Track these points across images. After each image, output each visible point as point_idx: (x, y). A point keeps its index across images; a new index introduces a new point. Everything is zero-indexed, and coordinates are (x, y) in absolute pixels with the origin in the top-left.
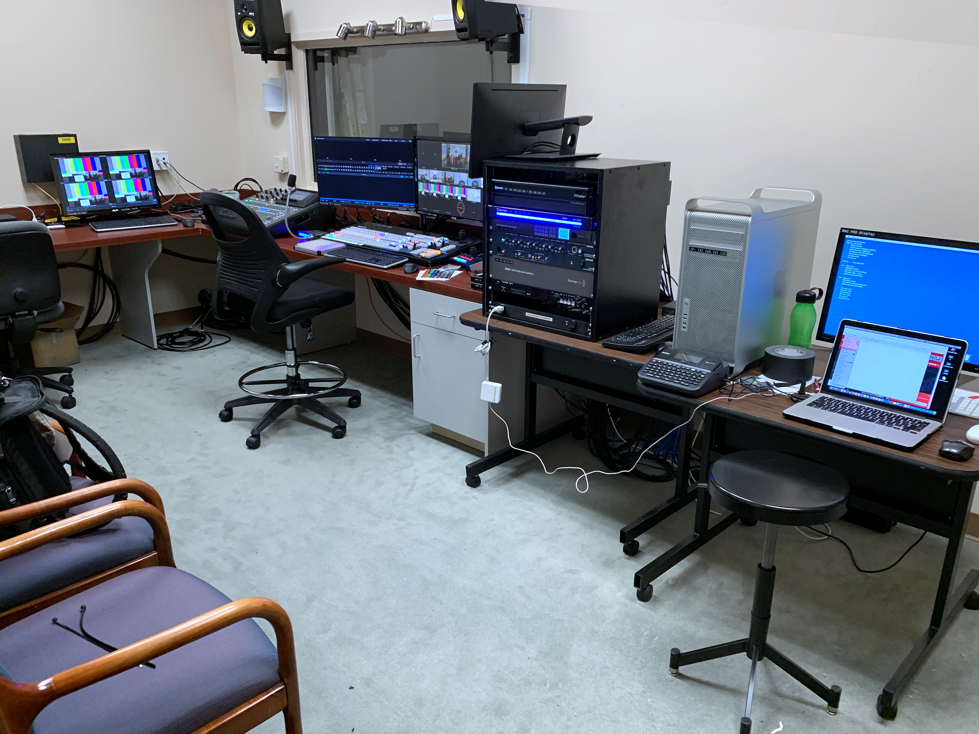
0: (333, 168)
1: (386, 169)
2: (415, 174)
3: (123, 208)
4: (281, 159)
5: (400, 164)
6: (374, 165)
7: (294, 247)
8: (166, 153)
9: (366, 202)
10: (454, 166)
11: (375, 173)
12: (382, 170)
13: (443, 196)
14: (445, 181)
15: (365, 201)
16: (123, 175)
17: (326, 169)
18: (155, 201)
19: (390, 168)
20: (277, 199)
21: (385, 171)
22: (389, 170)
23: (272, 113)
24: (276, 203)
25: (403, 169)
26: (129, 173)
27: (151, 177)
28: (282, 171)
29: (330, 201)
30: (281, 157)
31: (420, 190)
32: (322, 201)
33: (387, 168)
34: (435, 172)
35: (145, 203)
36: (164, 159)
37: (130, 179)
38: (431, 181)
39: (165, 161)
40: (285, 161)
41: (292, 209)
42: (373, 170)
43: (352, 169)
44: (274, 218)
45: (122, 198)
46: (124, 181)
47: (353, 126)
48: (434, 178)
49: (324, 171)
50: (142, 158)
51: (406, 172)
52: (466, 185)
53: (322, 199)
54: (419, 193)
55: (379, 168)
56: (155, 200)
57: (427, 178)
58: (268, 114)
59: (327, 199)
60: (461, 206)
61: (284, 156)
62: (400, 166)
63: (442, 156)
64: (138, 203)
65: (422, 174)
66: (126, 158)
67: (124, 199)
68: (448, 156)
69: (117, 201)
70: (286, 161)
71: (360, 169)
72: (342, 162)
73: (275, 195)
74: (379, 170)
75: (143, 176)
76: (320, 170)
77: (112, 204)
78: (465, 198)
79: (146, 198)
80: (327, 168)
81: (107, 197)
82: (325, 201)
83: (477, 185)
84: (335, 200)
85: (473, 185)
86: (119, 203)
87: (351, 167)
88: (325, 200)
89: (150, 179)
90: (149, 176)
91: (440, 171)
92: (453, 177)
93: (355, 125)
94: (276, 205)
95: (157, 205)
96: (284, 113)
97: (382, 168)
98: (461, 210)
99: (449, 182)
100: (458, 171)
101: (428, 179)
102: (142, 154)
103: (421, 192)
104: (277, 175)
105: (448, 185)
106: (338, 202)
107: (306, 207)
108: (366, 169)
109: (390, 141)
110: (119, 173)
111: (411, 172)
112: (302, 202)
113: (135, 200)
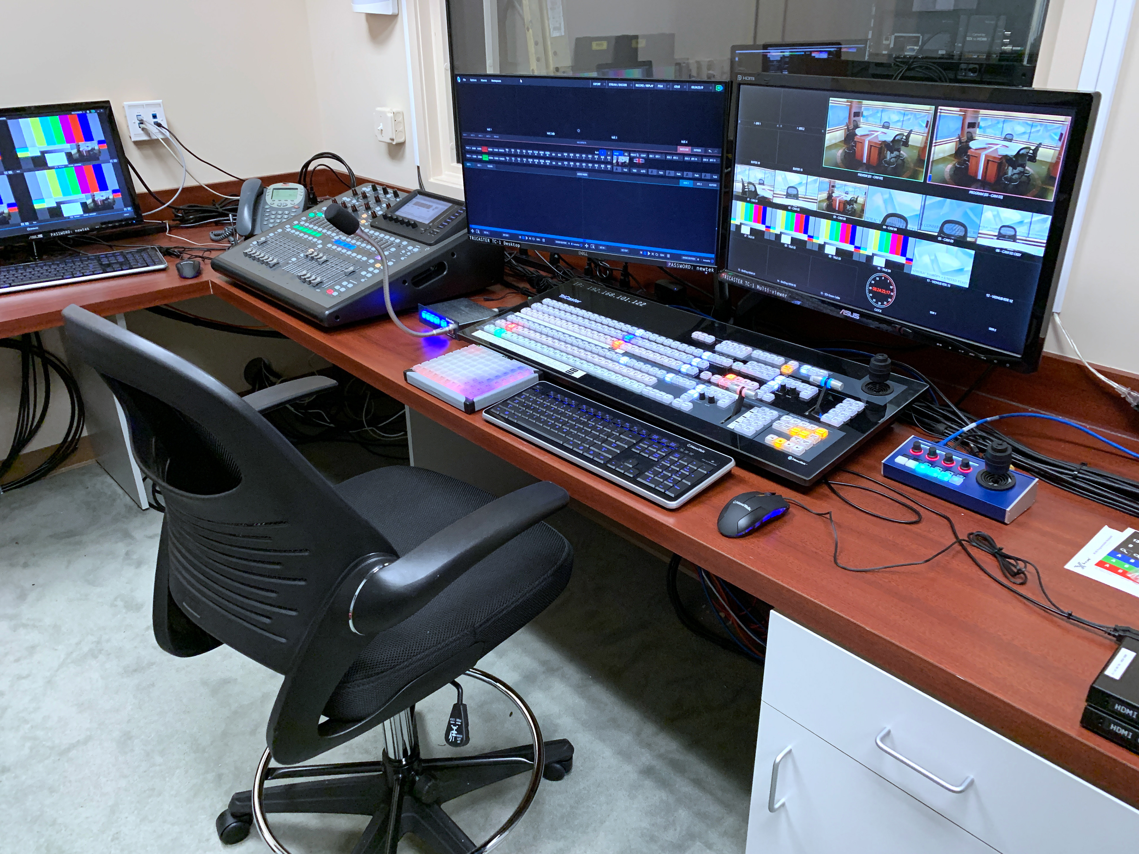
0: (504, 155)
1: (642, 161)
2: (728, 179)
3: (54, 231)
4: (390, 115)
5: (682, 149)
6: (612, 150)
7: (405, 375)
8: (159, 105)
9: (584, 243)
10: (868, 167)
11: (611, 172)
12: (631, 164)
13: (816, 249)
14: (830, 207)
15: (581, 240)
16: (51, 160)
17: (486, 158)
18: (128, 211)
19: (654, 160)
20: (374, 215)
21: (639, 166)
22: (649, 164)
23: (371, 17)
24: (372, 226)
25: (690, 162)
26: (63, 155)
27: (115, 161)
28: (392, 140)
29: (493, 234)
30: (388, 111)
31: (735, 221)
32: (475, 234)
33: (647, 159)
34: (793, 178)
35: (107, 215)
36: (155, 116)
37: (66, 166)
38: (776, 201)
39: (158, 120)
40: (398, 118)
41: (405, 247)
42: (606, 163)
43: (551, 158)
44: (364, 273)
45: (50, 210)
46: (53, 171)
47: (536, 44)
48: (788, 196)
49: (481, 161)
50: (93, 119)
51: (700, 171)
52: (912, 227)
53: (477, 229)
54: (733, 229)
55: (624, 159)
56: (129, 209)
57: (761, 191)
58: (363, 18)
59: (487, 230)
60: (882, 284)
61: (395, 110)
62: (684, 155)
63: (828, 136)
64: (89, 218)
65: (746, 180)
66: (54, 121)
67: (56, 212)
68: (850, 137)
69: (40, 217)
70: (400, 119)
71: (572, 160)
72: (525, 140)
73: (372, 202)
74: (623, 165)
75: (98, 159)
76: (471, 160)
77: (27, 224)
78: (901, 266)
79: (107, 205)
80: (489, 154)
81: (16, 210)
82: (482, 234)
83: (962, 234)
84: (506, 233)
85: (941, 231)
86: (41, 221)
87: (548, 153)
88: (481, 230)
89: (113, 164)
90: (112, 158)
91: (811, 178)
92: (860, 200)
93: (540, 41)
94: (372, 232)
95: (134, 219)
96: (393, 18)
97: (631, 159)
98: (881, 298)
99: (844, 212)
100: (886, 184)
101: (768, 195)
102: (93, 111)
103: (738, 227)
104: (384, 149)
105: (837, 220)
106: (513, 237)
107: (436, 243)
108: (587, 161)
109: (660, 86)
110: (39, 154)
111: (713, 172)
112: (428, 228)
113: (81, 212)
